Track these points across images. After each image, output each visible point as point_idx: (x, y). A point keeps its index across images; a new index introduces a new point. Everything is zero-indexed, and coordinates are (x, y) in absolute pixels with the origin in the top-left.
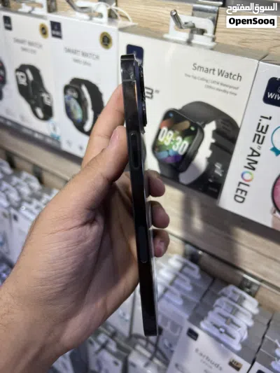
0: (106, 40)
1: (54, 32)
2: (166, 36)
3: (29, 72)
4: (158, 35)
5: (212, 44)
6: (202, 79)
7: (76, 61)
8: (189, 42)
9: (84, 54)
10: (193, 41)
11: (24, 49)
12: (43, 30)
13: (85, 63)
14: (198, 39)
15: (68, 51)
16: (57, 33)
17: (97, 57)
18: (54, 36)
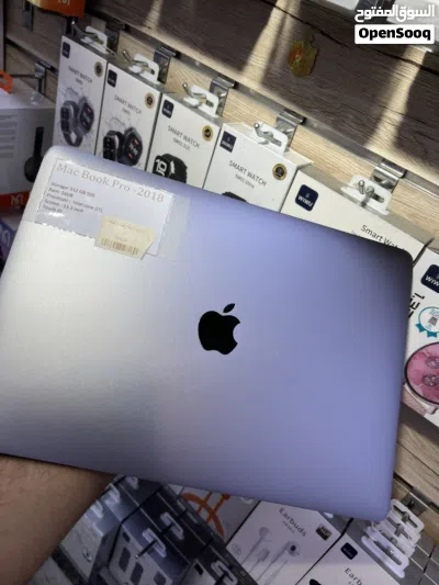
0: (280, 172)
1: (224, 143)
2: (343, 189)
3: (172, 164)
4: (336, 187)
5: (386, 213)
7: (239, 178)
8: (364, 203)
9: (249, 174)
10: (368, 204)
11: (177, 141)
12: (207, 133)
13: (249, 183)
14: (372, 203)
15: (235, 165)
16: (228, 145)
17: (264, 183)
18: (222, 145)
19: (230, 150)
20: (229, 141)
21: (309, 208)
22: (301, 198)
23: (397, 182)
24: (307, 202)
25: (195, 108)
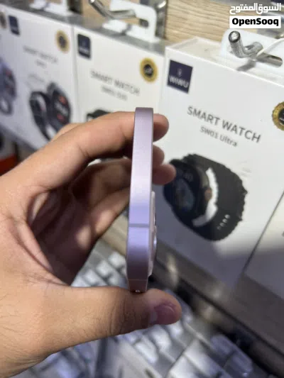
19: (186, 90)
20: (181, 74)
25: (122, 36)
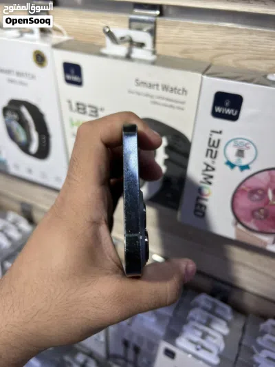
0: (40, 59)
2: (104, 51)
4: (96, 51)
6: (147, 95)
7: (11, 81)
8: (128, 57)
9: (18, 74)
10: (133, 56)
13: (22, 83)
14: (137, 53)
21: (79, 84)
22: (69, 77)
23: (155, 23)
24: (75, 78)
